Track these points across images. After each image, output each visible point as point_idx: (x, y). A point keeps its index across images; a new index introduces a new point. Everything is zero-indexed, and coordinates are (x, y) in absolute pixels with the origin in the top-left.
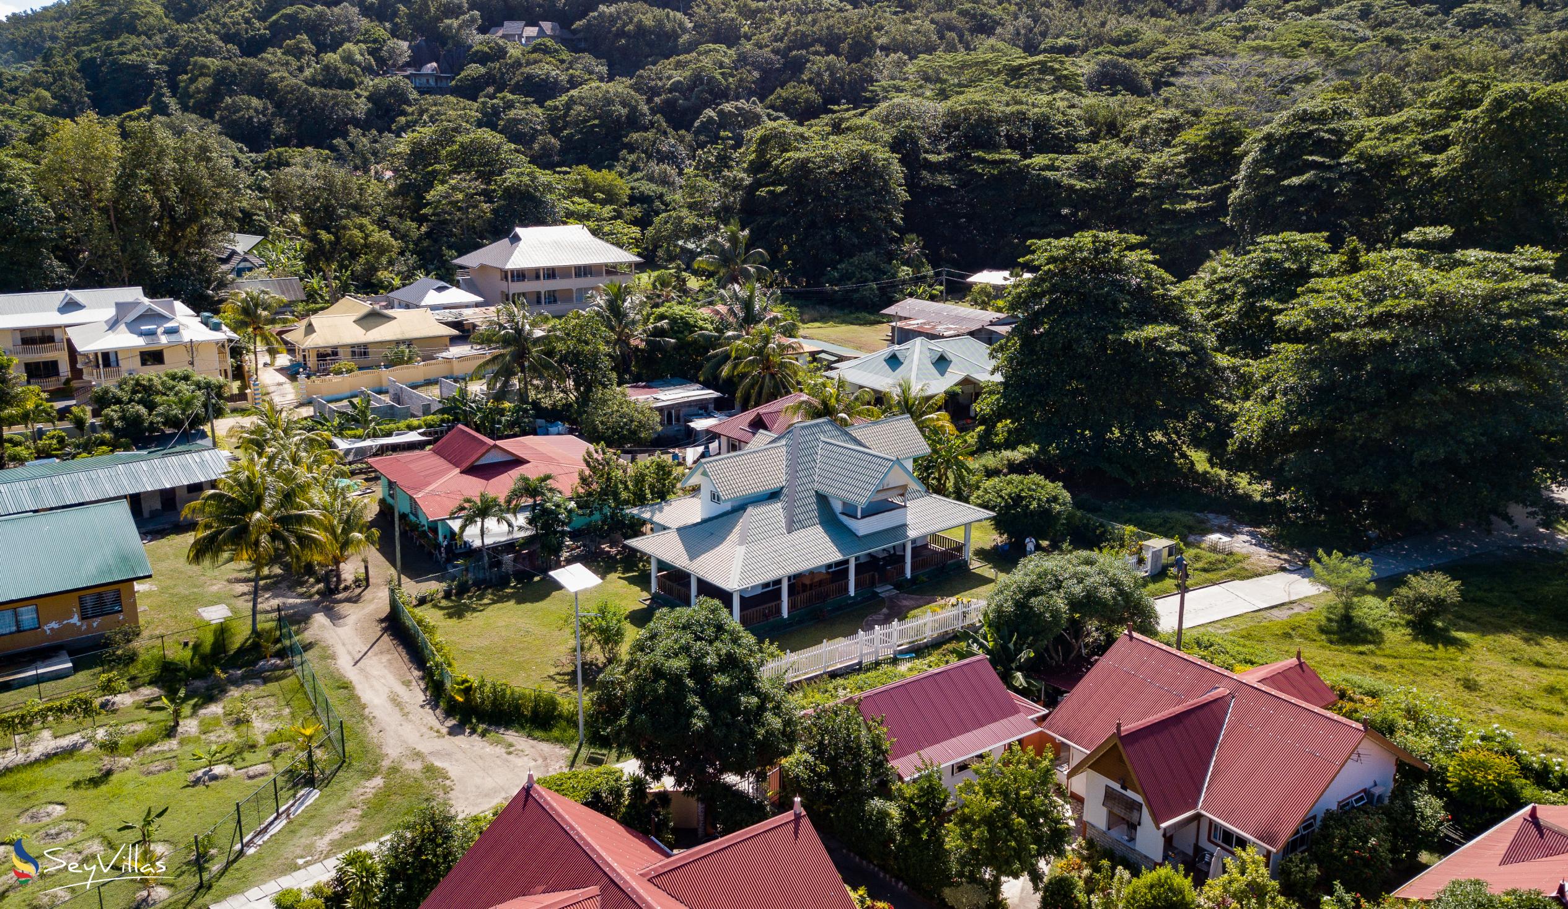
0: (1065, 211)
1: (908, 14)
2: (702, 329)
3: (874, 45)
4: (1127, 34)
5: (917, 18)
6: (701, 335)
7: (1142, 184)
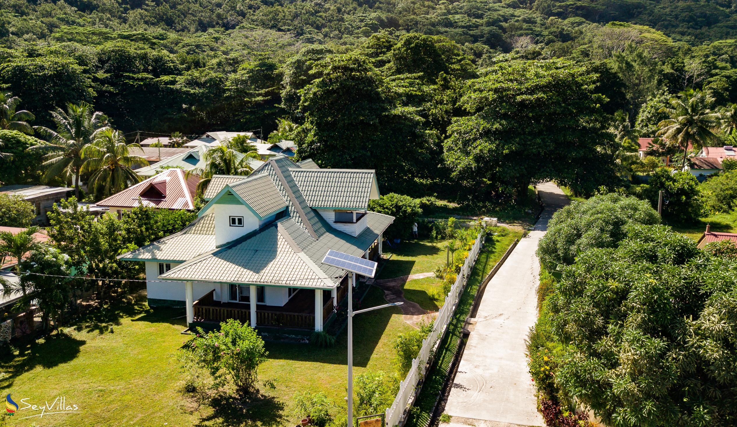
0: (184, 106)
1: (24, 17)
2: (32, 145)
3: (8, 31)
4: (161, 35)
5: (31, 19)
6: (32, 150)
7: (228, 90)
